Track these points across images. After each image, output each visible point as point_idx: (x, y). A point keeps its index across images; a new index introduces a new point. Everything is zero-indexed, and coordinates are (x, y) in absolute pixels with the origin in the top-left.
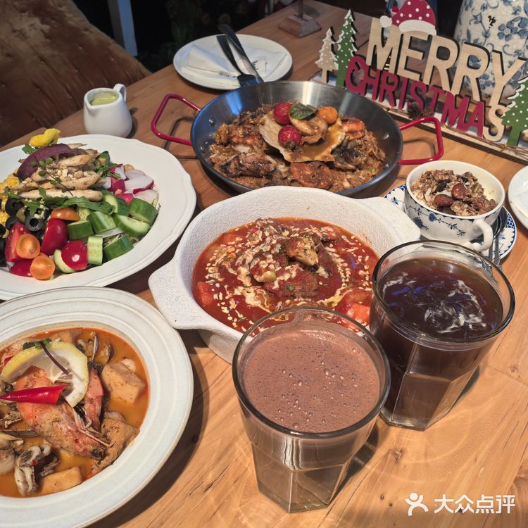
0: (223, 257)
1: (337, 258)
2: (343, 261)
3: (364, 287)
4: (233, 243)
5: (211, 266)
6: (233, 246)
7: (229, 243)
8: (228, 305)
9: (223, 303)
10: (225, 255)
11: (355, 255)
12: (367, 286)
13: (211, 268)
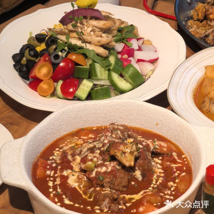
0: (70, 146)
1: (158, 168)
2: (162, 171)
3: (165, 195)
4: (85, 138)
5: (58, 151)
6: (84, 140)
7: (82, 137)
8: (54, 181)
9: (52, 179)
10: (73, 145)
11: (175, 170)
12: (168, 194)
13: (58, 152)
